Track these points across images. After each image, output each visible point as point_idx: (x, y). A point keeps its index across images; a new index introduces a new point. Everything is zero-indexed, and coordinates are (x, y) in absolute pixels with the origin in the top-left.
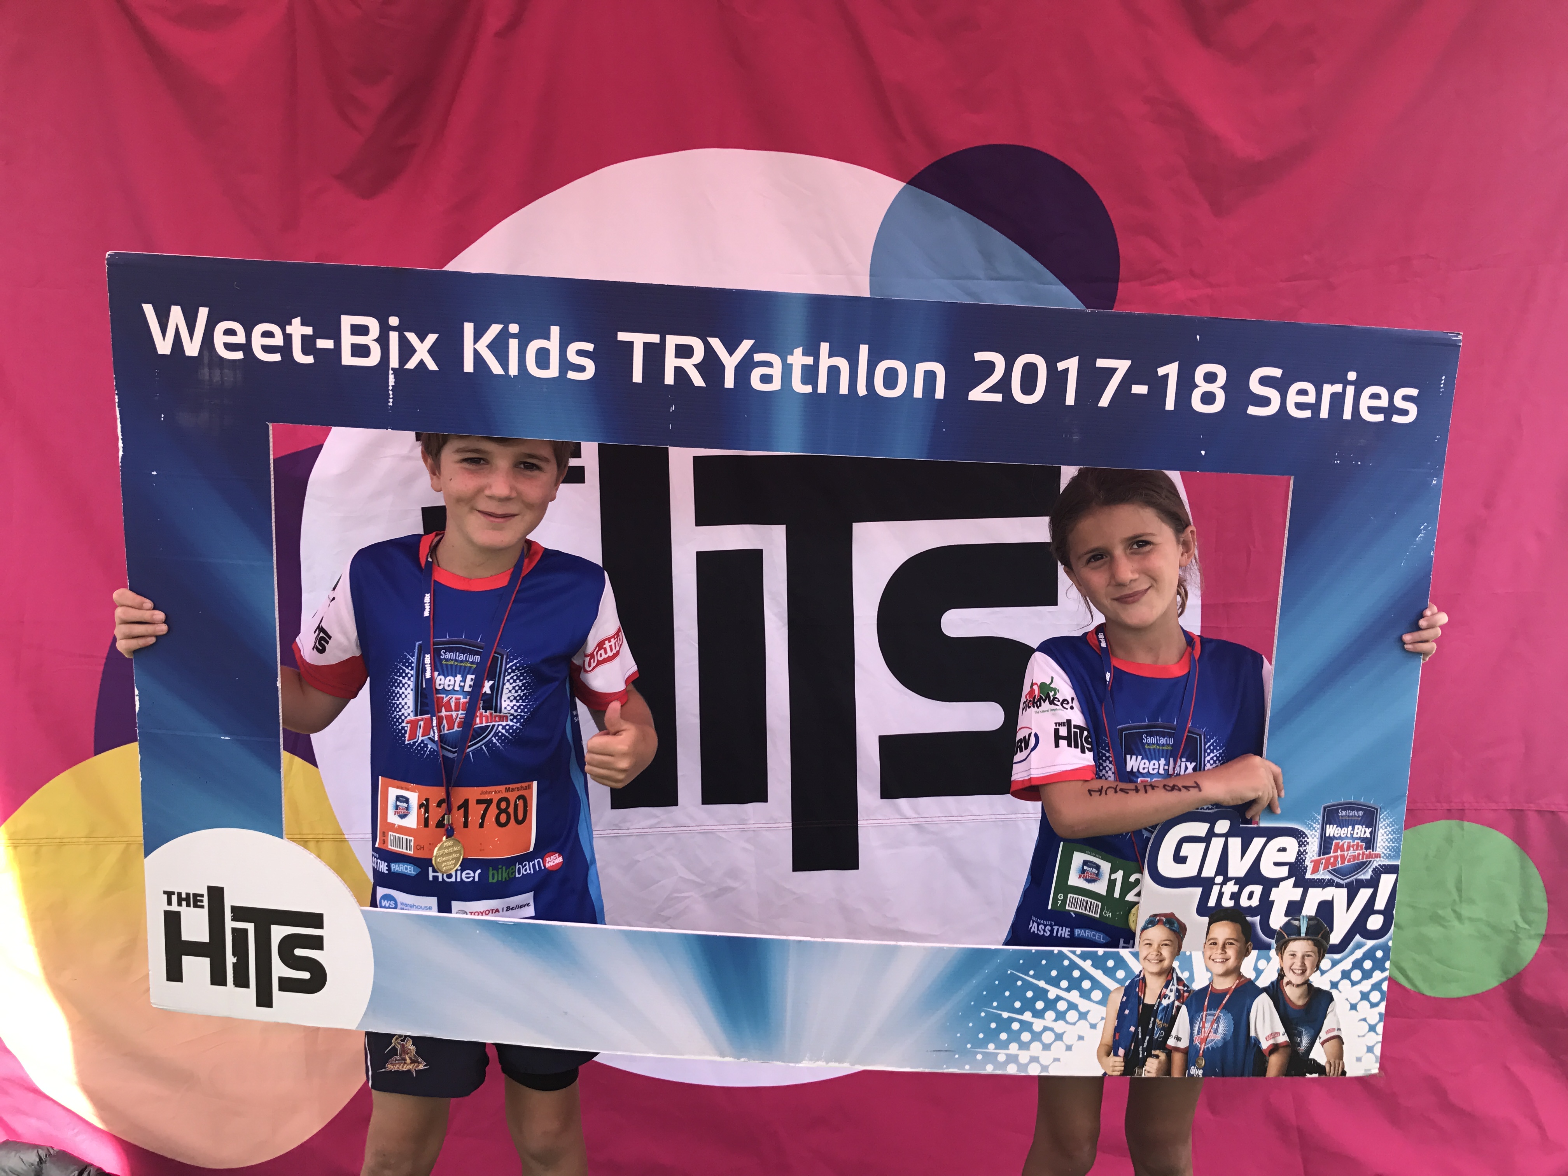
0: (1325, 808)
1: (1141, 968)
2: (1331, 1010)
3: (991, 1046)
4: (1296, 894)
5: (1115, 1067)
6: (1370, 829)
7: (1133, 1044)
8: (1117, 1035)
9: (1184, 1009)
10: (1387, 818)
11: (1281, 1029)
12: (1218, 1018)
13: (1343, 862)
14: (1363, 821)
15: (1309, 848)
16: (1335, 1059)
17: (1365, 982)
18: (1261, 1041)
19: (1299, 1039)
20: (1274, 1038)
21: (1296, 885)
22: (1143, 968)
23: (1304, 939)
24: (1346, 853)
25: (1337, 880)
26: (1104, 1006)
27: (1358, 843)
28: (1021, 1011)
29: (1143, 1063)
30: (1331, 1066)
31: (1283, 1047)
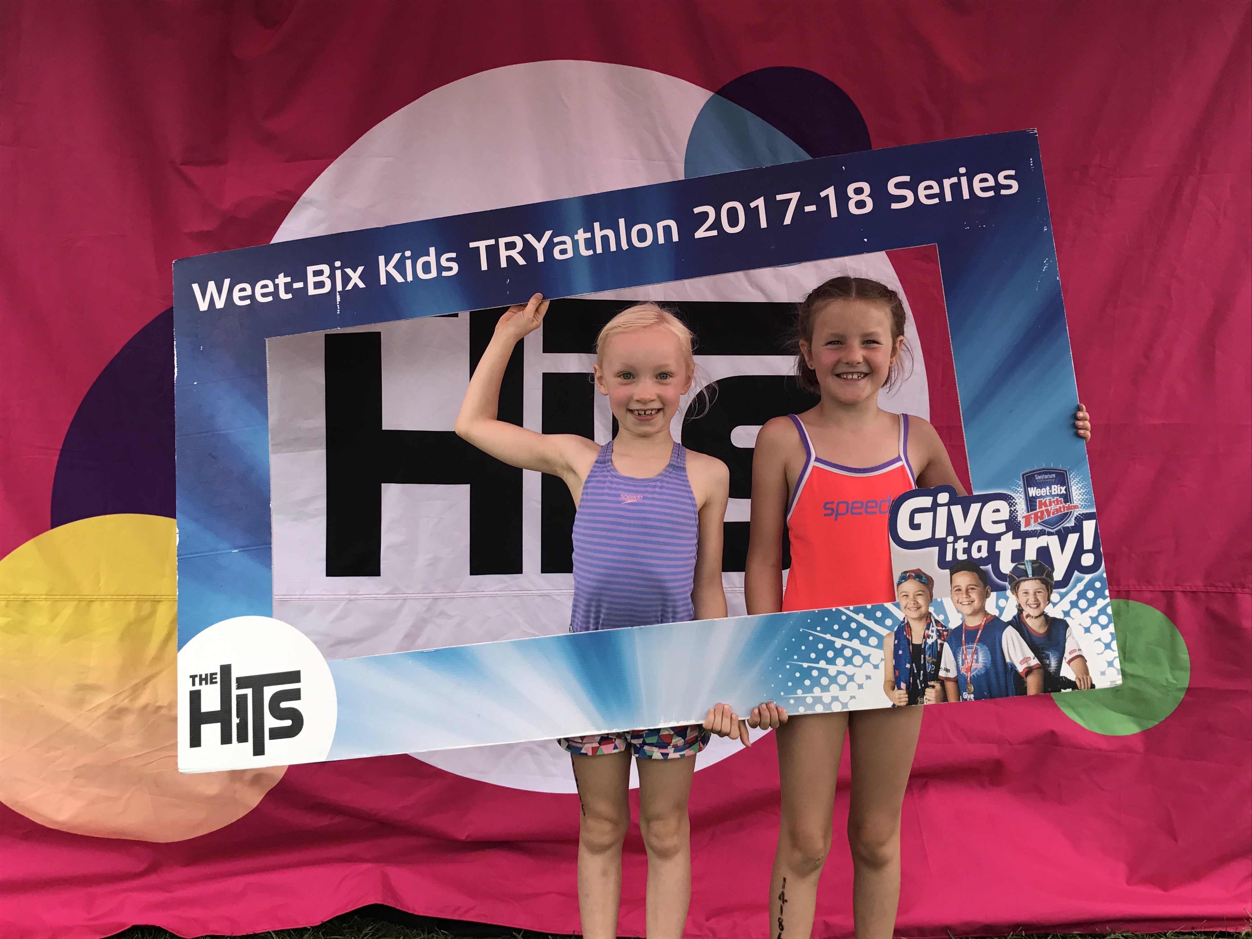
0: (1023, 475)
1: (904, 616)
2: (1069, 634)
3: (800, 692)
4: (1017, 544)
5: (901, 698)
6: (1065, 487)
7: (911, 678)
8: (897, 672)
9: (946, 646)
10: (1076, 477)
11: (1031, 654)
12: (976, 649)
13: (1049, 515)
14: (1056, 481)
15: (1018, 507)
16: (1083, 675)
17: (1091, 609)
18: (1016, 666)
19: (1048, 661)
20: (1026, 662)
21: (1014, 538)
22: (906, 615)
23: (1032, 579)
24: (1049, 508)
25: (1047, 530)
26: (882, 649)
27: (1057, 499)
28: (817, 661)
29: (923, 694)
30: (1080, 681)
31: (1036, 669)
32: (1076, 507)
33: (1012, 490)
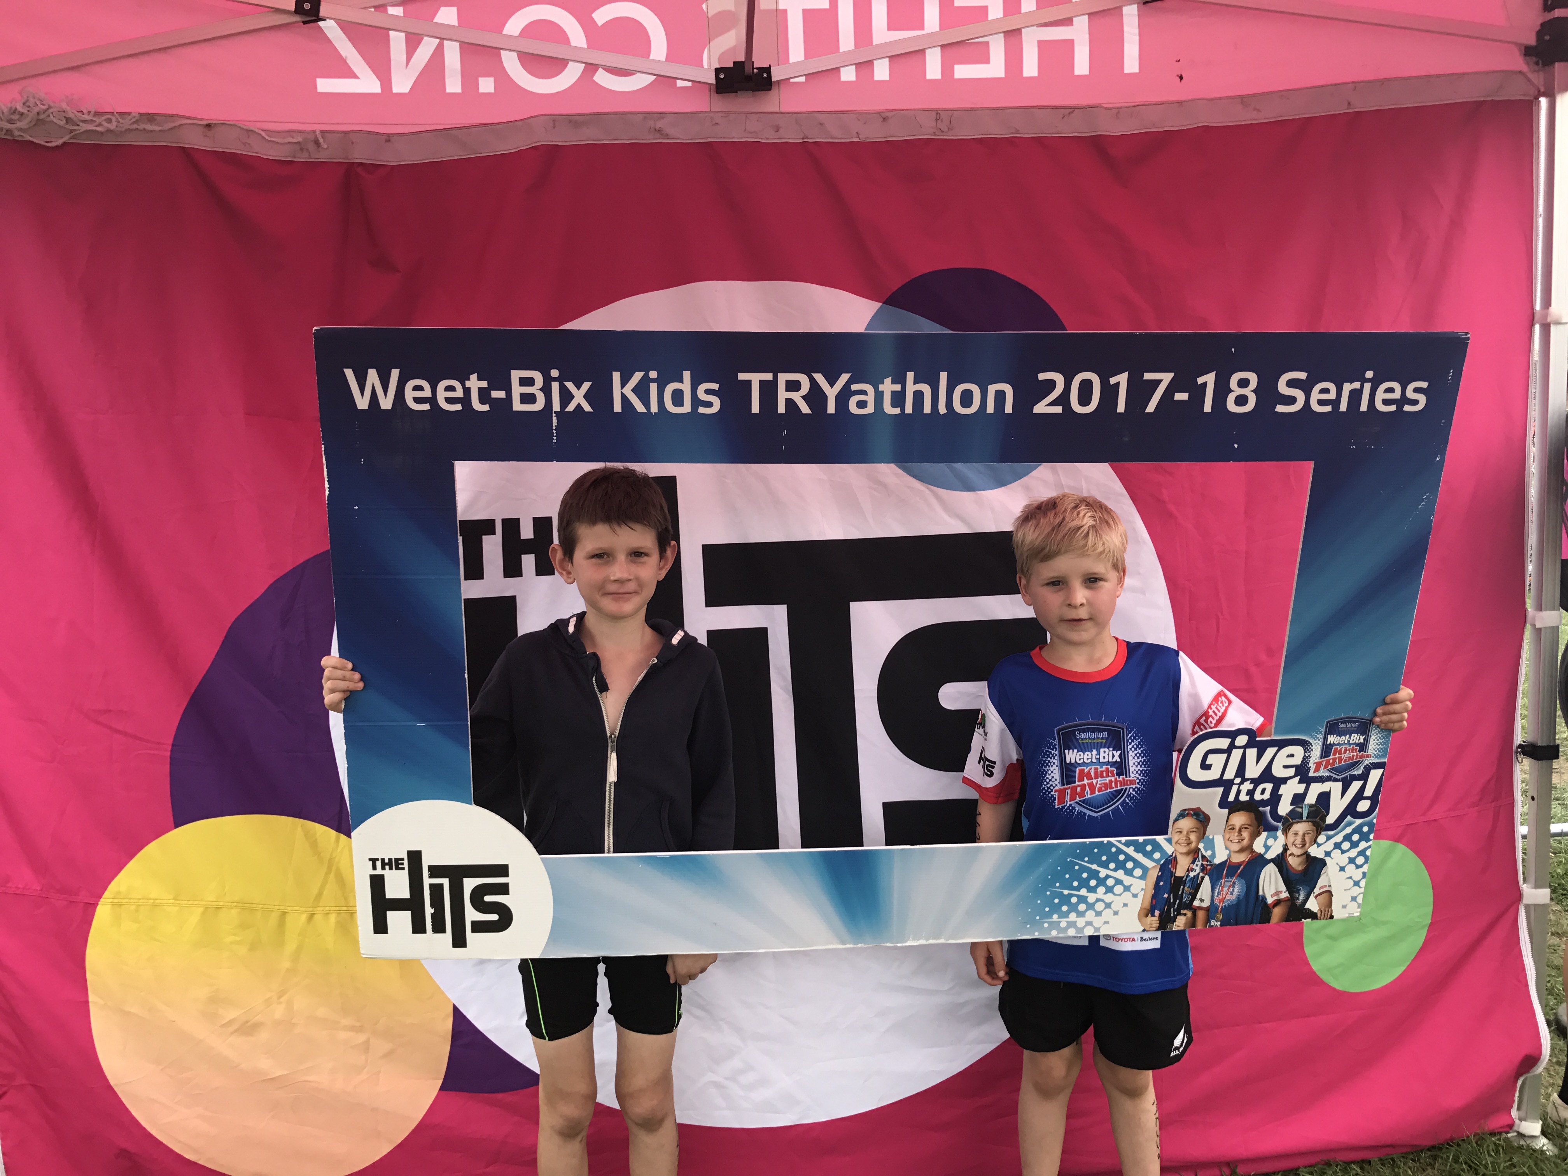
0: (1327, 722)
1: (1173, 850)
2: (1324, 872)
3: (1055, 917)
4: (1301, 788)
5: (1152, 924)
6: (1364, 736)
7: (1166, 906)
8: (1154, 901)
9: (1207, 878)
11: (1283, 888)
12: (1234, 883)
13: (1340, 762)
14: (1359, 729)
15: (1312, 753)
16: (1325, 907)
17: (1352, 850)
18: (1267, 898)
19: (1297, 895)
20: (1277, 895)
21: (1300, 782)
22: (1175, 850)
23: (1305, 822)
24: (1343, 756)
25: (1334, 776)
26: (1145, 880)
27: (1353, 747)
28: (1078, 889)
29: (1174, 920)
30: (1321, 912)
31: (1285, 901)
32: (1368, 756)
33: (1312, 737)
